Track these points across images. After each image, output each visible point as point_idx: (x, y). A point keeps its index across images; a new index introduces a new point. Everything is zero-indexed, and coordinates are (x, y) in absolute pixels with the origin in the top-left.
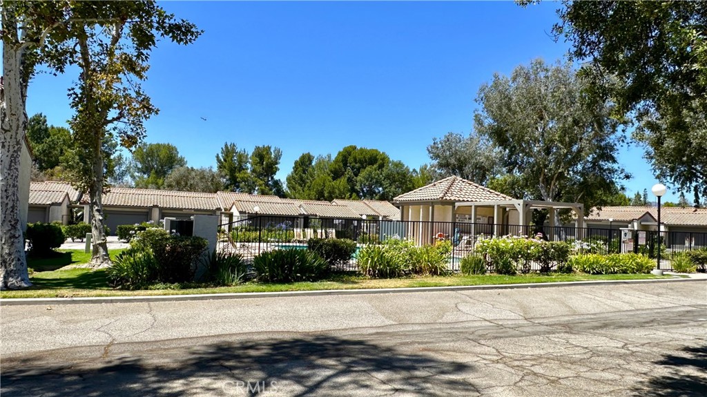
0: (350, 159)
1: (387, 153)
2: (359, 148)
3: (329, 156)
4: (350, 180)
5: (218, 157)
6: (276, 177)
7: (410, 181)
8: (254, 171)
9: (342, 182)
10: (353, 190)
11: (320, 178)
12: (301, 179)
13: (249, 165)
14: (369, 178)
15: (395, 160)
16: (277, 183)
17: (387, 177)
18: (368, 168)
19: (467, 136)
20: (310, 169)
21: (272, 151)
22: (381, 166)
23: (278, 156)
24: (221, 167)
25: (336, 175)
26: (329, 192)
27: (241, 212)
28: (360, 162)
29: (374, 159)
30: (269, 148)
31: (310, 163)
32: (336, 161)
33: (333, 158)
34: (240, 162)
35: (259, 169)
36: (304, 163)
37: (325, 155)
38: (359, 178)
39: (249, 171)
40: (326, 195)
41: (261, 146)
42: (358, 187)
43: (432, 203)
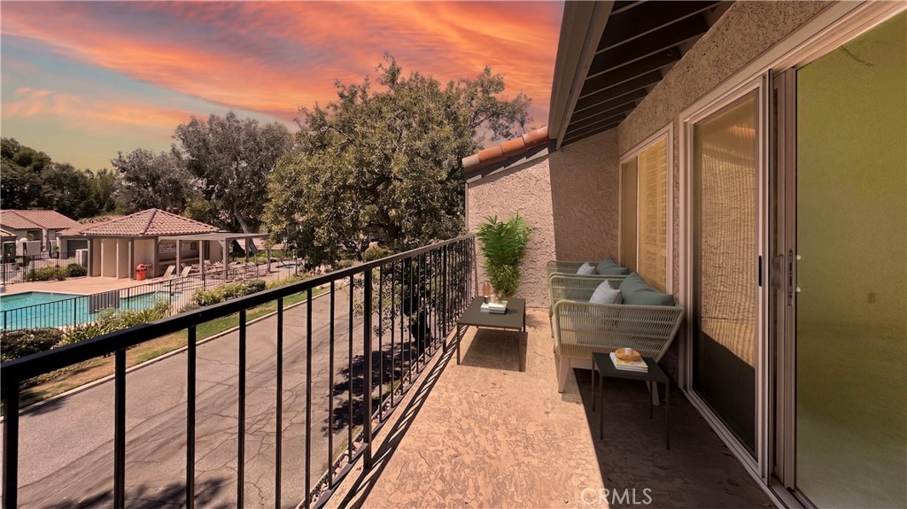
15: (61, 163)
17: (49, 180)
19: (158, 154)
22: (38, 169)
43: (132, 239)
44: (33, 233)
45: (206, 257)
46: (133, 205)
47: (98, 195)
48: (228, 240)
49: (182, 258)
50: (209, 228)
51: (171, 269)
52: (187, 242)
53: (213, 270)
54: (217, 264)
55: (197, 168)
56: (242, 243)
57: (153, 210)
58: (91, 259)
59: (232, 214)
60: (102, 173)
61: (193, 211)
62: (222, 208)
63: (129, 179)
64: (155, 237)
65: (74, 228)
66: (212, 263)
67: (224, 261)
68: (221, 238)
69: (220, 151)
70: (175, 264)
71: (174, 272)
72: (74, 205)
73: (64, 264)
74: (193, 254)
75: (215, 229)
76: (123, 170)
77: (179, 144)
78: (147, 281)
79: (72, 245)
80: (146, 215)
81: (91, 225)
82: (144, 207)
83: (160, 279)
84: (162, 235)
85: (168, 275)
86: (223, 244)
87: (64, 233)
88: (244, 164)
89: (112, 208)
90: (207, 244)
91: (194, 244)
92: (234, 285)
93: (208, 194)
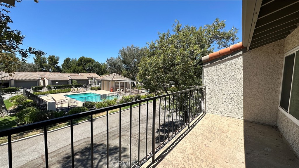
0: (83, 60)
1: (94, 59)
2: (85, 57)
3: (76, 59)
4: (83, 66)
5: (34, 58)
6: (58, 65)
7: (101, 67)
8: (49, 63)
9: (81, 67)
10: (84, 69)
11: (74, 66)
12: (67, 65)
13: (47, 61)
14: (89, 66)
15: (96, 61)
16: (58, 67)
17: (94, 66)
18: (89, 63)
19: (115, 58)
20: (70, 63)
21: (56, 57)
22: (92, 63)
23: (58, 58)
24: (36, 61)
25: (79, 65)
26: (77, 70)
27: (48, 80)
28: (86, 61)
29: (90, 61)
30: (55, 56)
31: (70, 60)
32: (78, 61)
33: (77, 60)
34: (43, 60)
35: (51, 62)
36: (67, 61)
37: (74, 58)
38: (86, 66)
39: (47, 63)
40: (76, 71)
41: (51, 55)
42: (86, 68)
43: (110, 81)
44: (92, 79)
45: (126, 87)
46: (111, 72)
47: (104, 69)
48: (131, 82)
49: (121, 87)
50: (127, 79)
51: (118, 89)
52: (122, 82)
53: (128, 91)
54: (129, 89)
55: (124, 62)
56: (135, 83)
57: (114, 73)
58: (102, 85)
59: (133, 75)
60: (104, 64)
61: (123, 74)
62: (130, 73)
63: (110, 65)
64: (115, 81)
65: (99, 78)
66: (128, 88)
67: (130, 88)
68: (130, 82)
69: (130, 57)
70: (119, 88)
71: (119, 91)
72: (99, 72)
73: (97, 86)
74: (124, 86)
75: (128, 79)
76: (109, 63)
77: (120, 55)
78: (113, 92)
79: (99, 81)
80: (112, 75)
81: (103, 77)
82: (113, 73)
83: (116, 92)
84: (116, 80)
85: (118, 91)
86: (130, 84)
87: (97, 79)
88: (136, 60)
89: (106, 73)
90: (126, 83)
91: (124, 83)
92: (132, 95)
93: (127, 69)
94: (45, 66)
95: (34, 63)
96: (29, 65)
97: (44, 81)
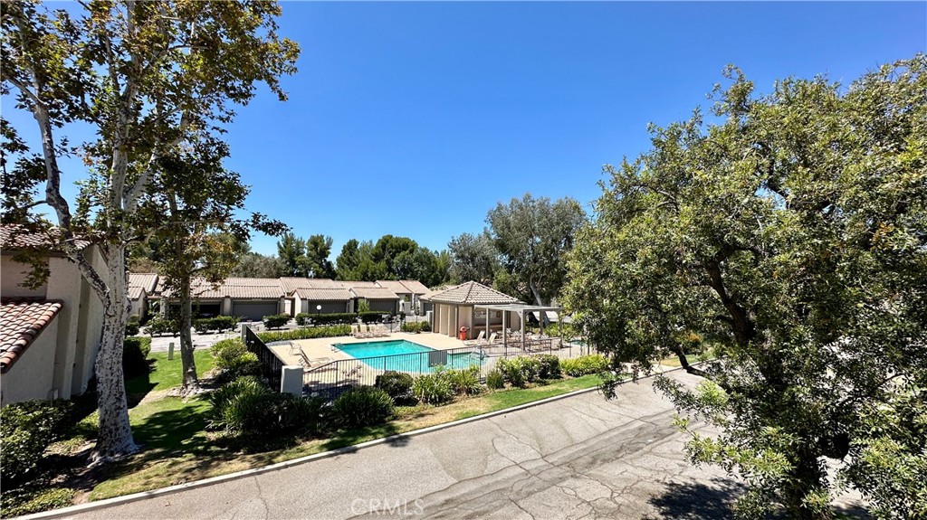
0: (388, 246)
1: (416, 241)
2: (394, 236)
3: (371, 242)
4: (388, 262)
5: (278, 244)
6: (328, 260)
7: (434, 262)
8: (309, 255)
9: (382, 264)
10: (390, 270)
11: (365, 261)
12: (349, 259)
13: (306, 251)
14: (403, 261)
15: (422, 247)
16: (329, 264)
17: (416, 260)
18: (402, 253)
19: (476, 236)
20: (356, 252)
21: (325, 238)
22: (411, 252)
23: (330, 243)
24: (281, 253)
25: (377, 258)
26: (372, 273)
27: (302, 299)
28: (396, 247)
29: (406, 246)
30: (322, 236)
31: (356, 247)
32: (377, 247)
33: (375, 244)
34: (298, 247)
35: (314, 253)
36: (351, 248)
37: (367, 241)
38: (395, 261)
39: (305, 255)
40: (369, 275)
41: (315, 235)
42: (394, 267)
43: (457, 305)
44: (408, 296)
45: (508, 325)
46: (461, 278)
47: (441, 269)
48: (525, 312)
49: (490, 324)
50: (510, 299)
51: (482, 333)
52: (494, 311)
53: (514, 338)
54: (516, 333)
55: (502, 246)
56: (537, 314)
57: (472, 282)
58: (434, 318)
59: (528, 286)
60: (443, 253)
61: (498, 282)
62: (521, 280)
63: (458, 257)
64: (472, 305)
65: (429, 294)
66: (513, 331)
67: (522, 330)
68: (519, 309)
69: (519, 230)
70: (485, 330)
71: (484, 337)
72: (429, 277)
73: (421, 319)
74: (499, 322)
75: (515, 299)
76: (455, 251)
77: (489, 226)
78: (467, 342)
79: (428, 305)
80: (467, 286)
81: (440, 292)
82: (466, 279)
83: (475, 342)
84: (477, 304)
85: (480, 341)
86: (521, 316)
87: (422, 297)
88: (538, 239)
89: (448, 279)
90: (508, 313)
91: (499, 313)
92: (528, 357)
93: (509, 268)
94: (301, 263)
95: (277, 256)
96: (266, 262)
97: (293, 301)
